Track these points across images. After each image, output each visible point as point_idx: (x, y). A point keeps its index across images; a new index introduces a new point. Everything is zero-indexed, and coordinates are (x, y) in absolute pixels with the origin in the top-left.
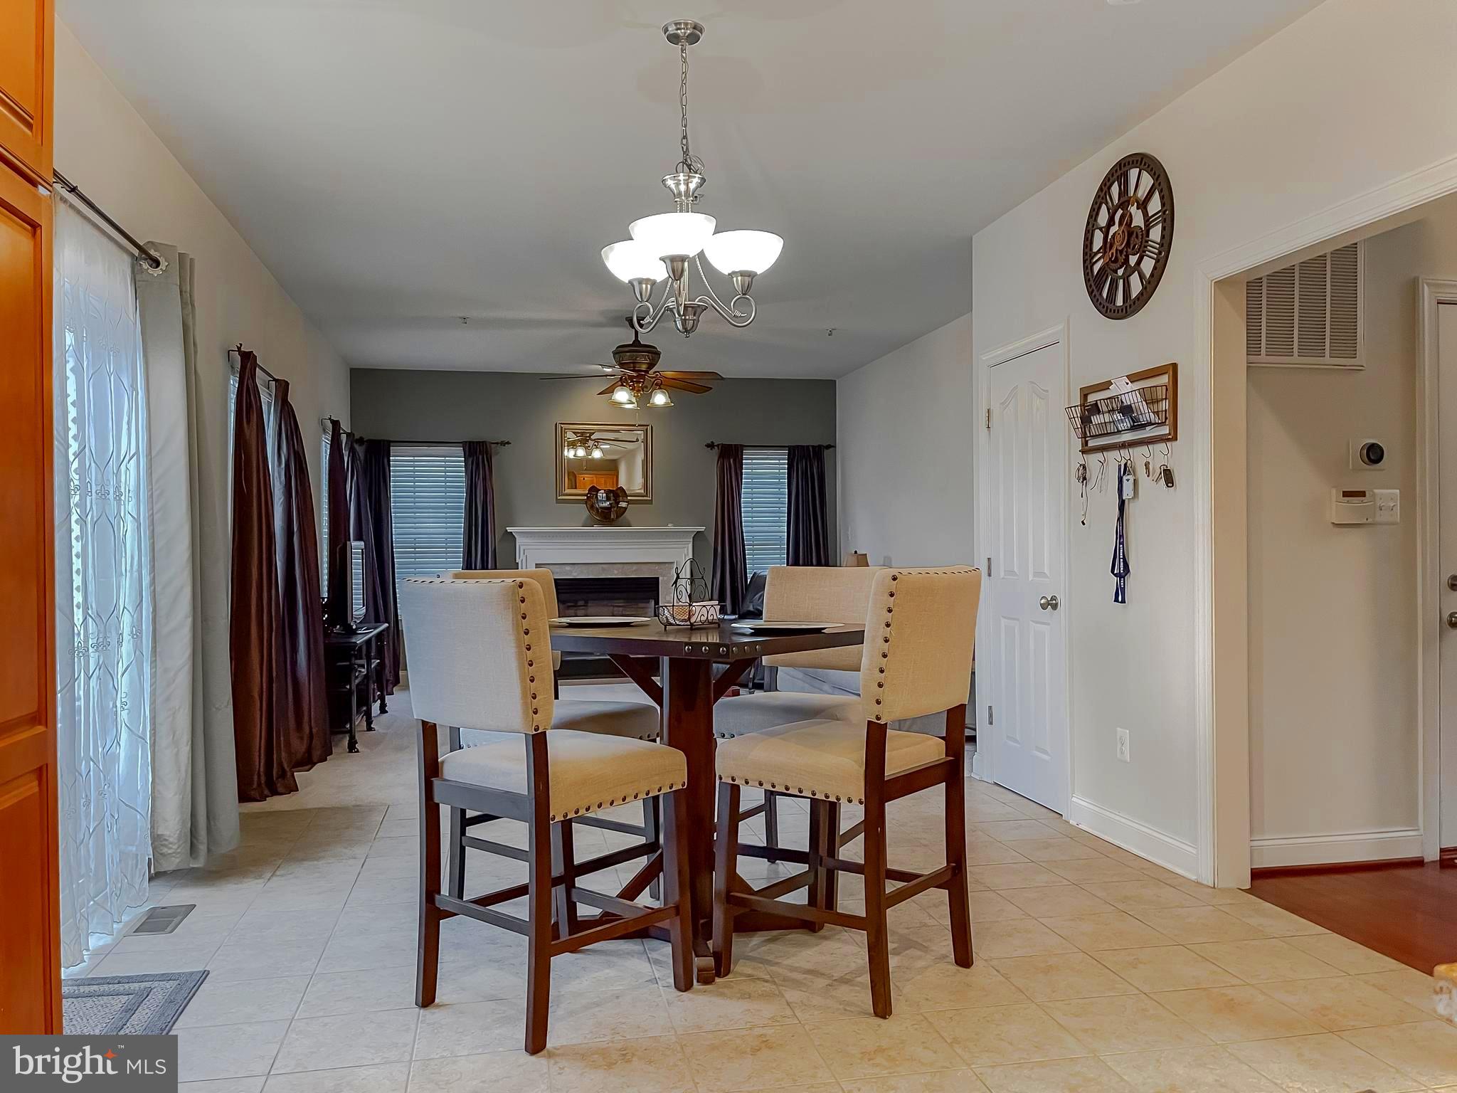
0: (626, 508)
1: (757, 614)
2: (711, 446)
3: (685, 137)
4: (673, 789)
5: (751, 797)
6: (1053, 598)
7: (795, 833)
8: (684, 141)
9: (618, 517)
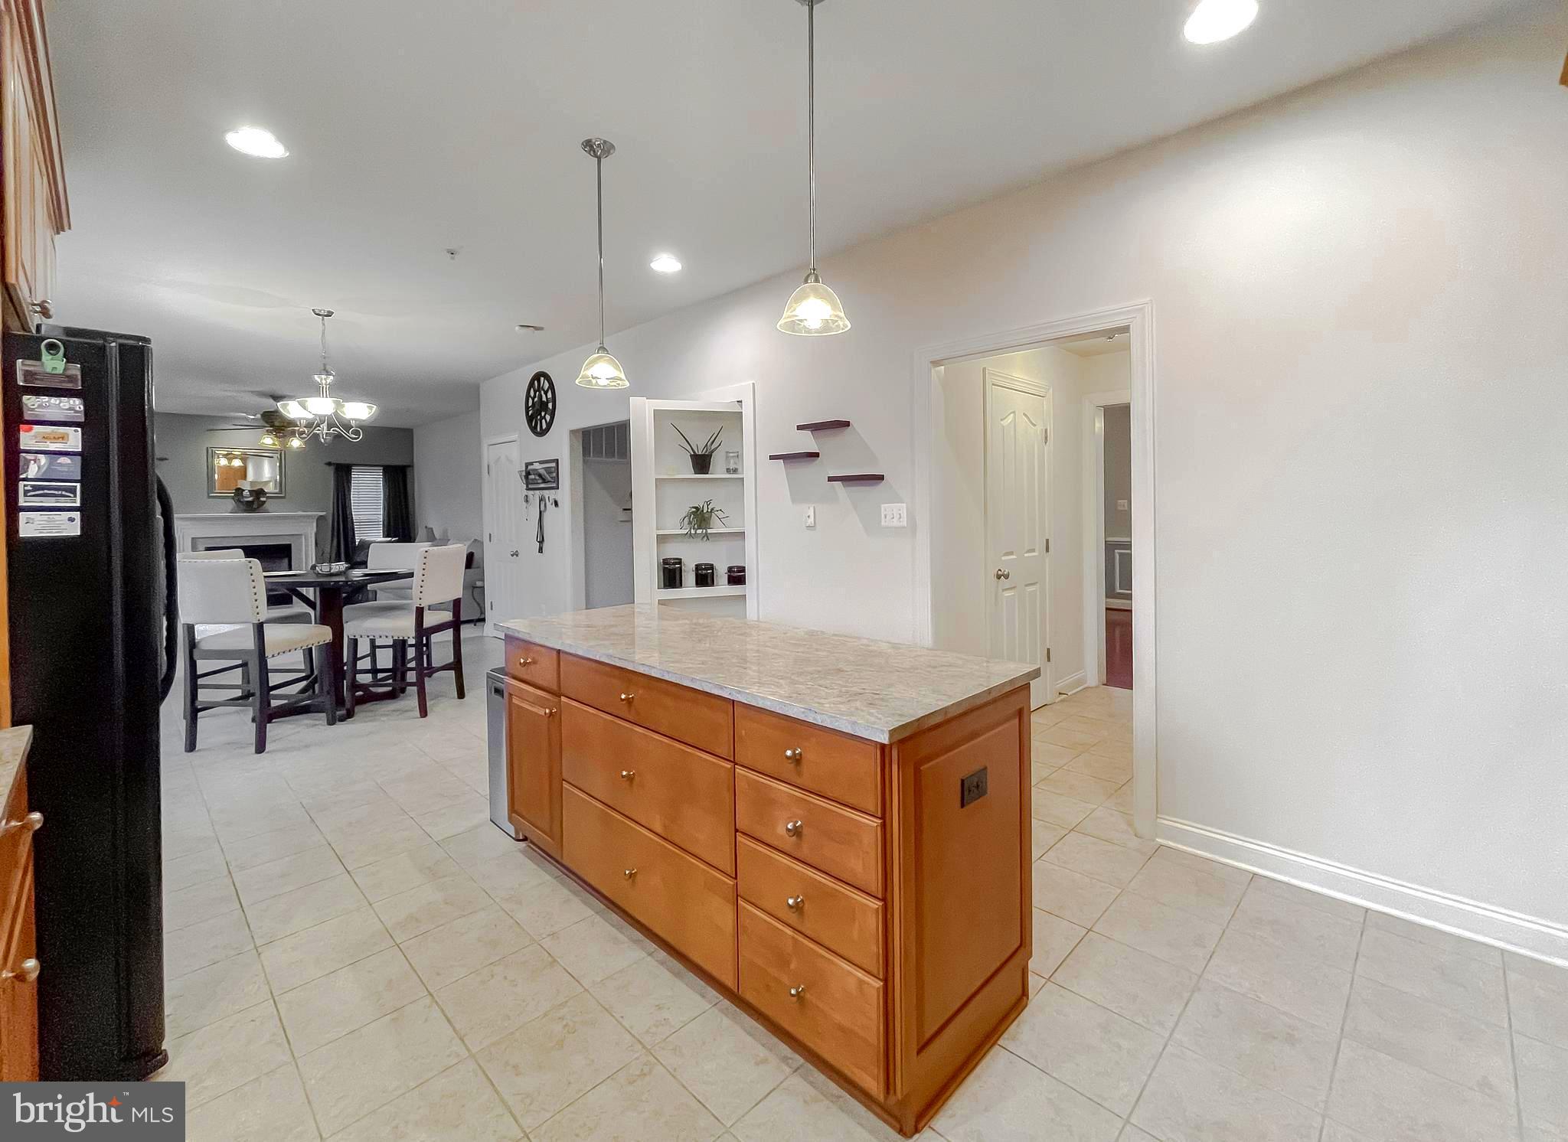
0: (265, 502)
1: (364, 564)
2: (329, 464)
4: (321, 645)
5: (364, 649)
6: (517, 551)
7: (385, 659)
9: (259, 507)
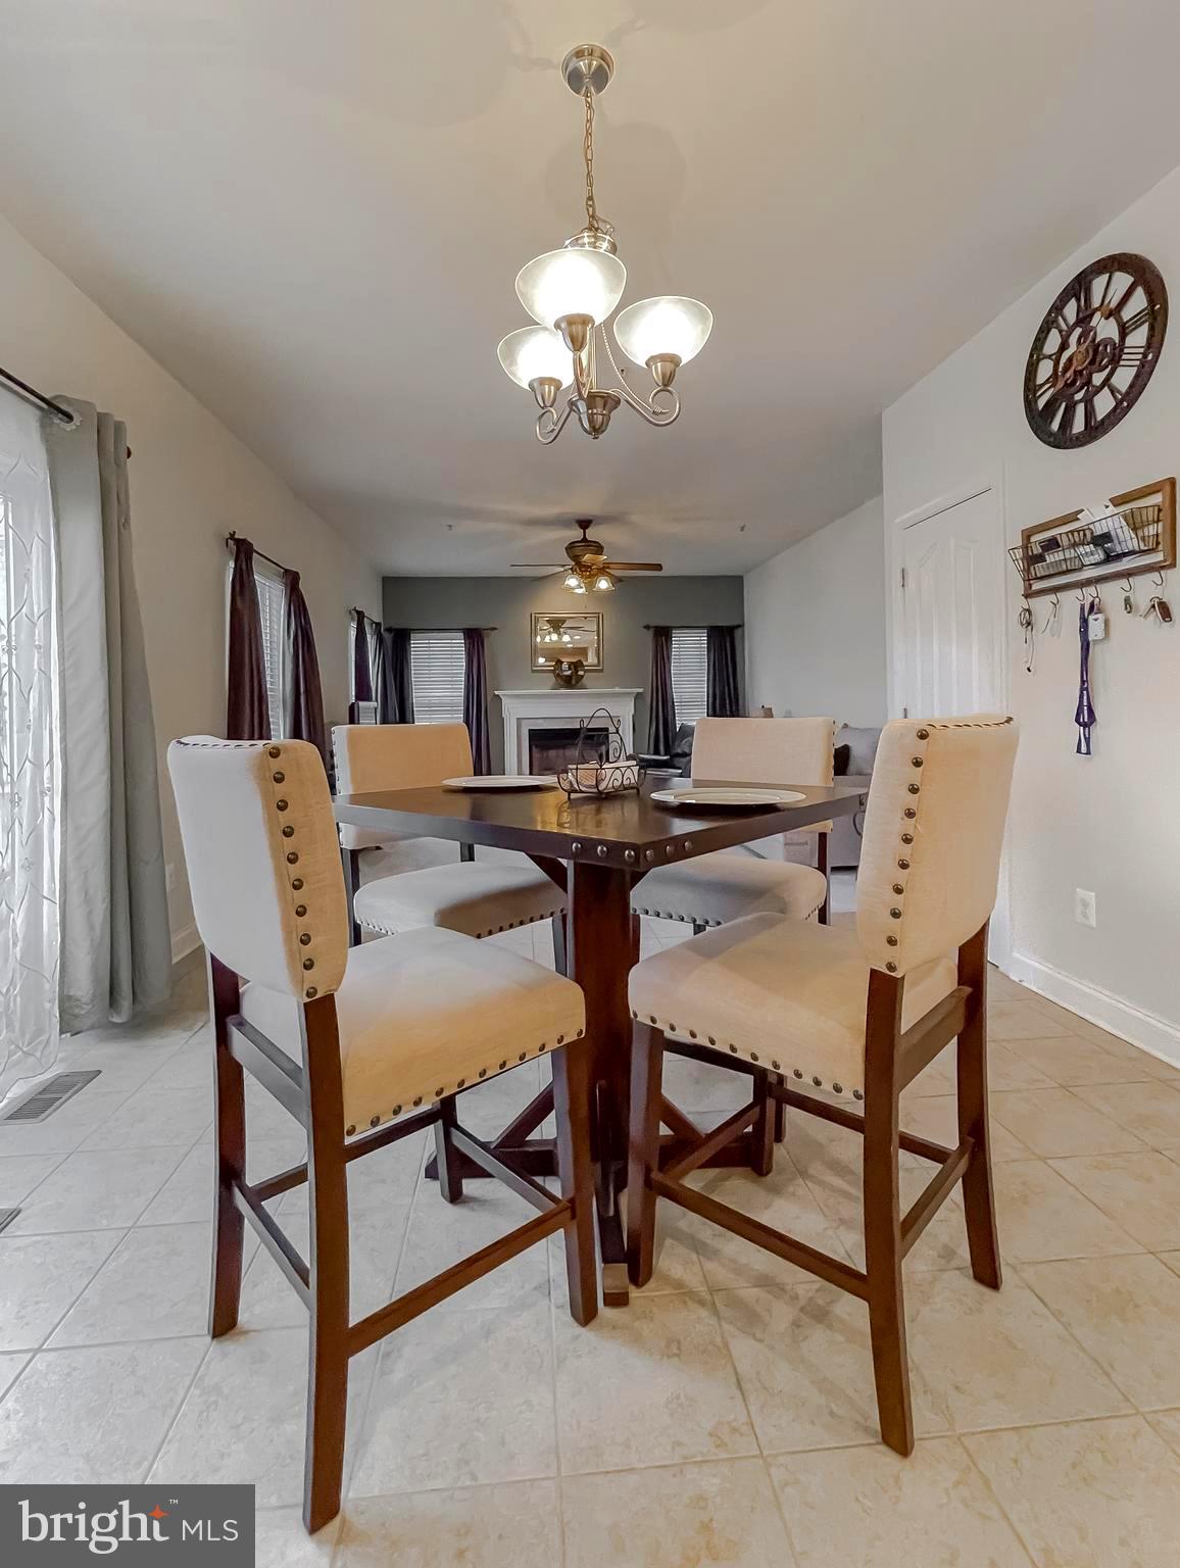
2: (647, 627)
3: (590, 198)
4: (564, 1042)
8: (590, 203)
9: (577, 682)
